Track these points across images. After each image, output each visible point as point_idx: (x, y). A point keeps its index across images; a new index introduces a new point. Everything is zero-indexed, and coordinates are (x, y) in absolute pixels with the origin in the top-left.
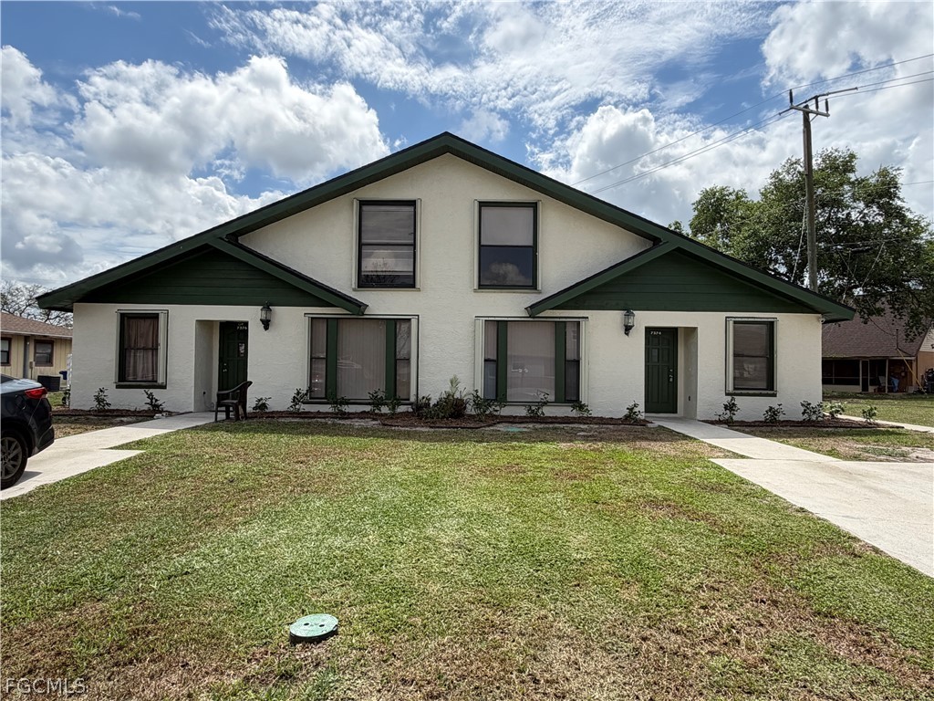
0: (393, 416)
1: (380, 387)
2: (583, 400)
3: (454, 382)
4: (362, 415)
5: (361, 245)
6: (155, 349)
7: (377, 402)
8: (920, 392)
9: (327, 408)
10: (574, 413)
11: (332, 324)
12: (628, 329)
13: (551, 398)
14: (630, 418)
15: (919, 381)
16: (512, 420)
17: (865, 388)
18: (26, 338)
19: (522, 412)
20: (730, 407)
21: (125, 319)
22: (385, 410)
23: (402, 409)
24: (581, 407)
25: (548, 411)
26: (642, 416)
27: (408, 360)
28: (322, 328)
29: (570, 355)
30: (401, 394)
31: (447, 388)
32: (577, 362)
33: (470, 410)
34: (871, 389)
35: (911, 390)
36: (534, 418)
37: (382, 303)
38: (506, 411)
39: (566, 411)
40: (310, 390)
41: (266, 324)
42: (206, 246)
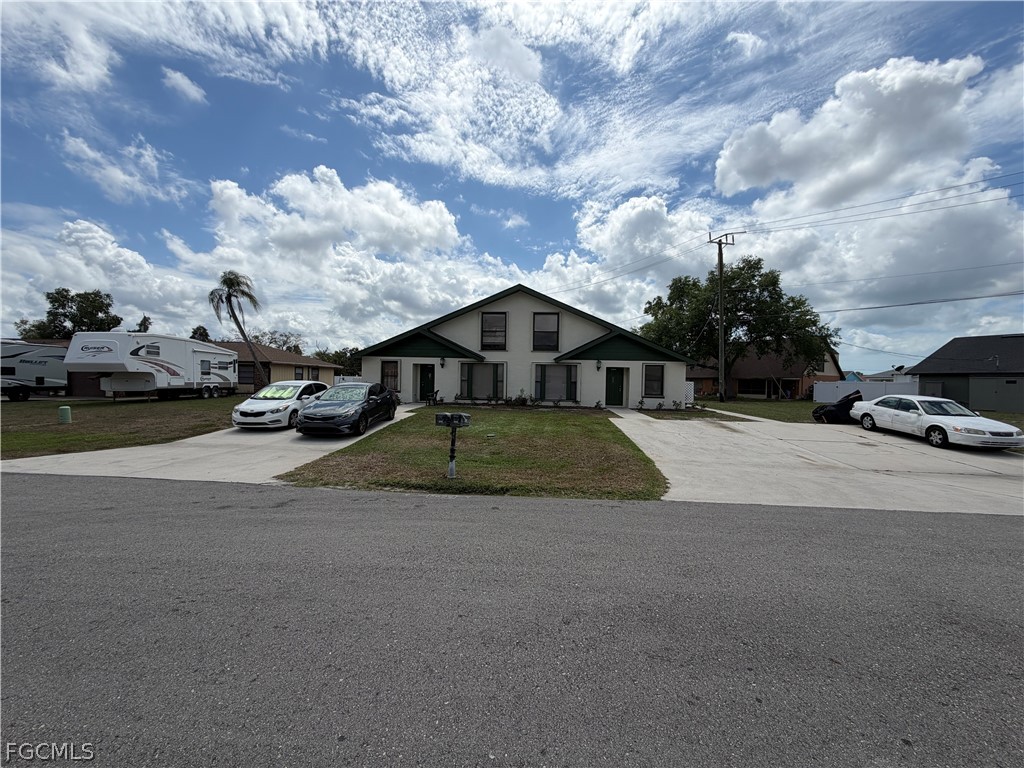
0: (497, 405)
1: (491, 393)
2: (578, 399)
3: (522, 391)
4: (483, 404)
5: (483, 331)
6: (396, 376)
7: (489, 399)
8: (802, 399)
9: (469, 402)
10: (574, 405)
11: (470, 366)
12: (598, 368)
13: (564, 398)
14: (598, 407)
15: (804, 392)
16: (547, 407)
17: (769, 396)
18: (309, 367)
19: (551, 404)
20: (641, 403)
21: (383, 363)
22: (493, 402)
23: (500, 402)
24: (577, 402)
25: (562, 404)
26: (604, 406)
27: (502, 381)
28: (466, 367)
29: (573, 380)
30: (499, 395)
31: (519, 393)
32: (575, 383)
33: (529, 403)
34: (773, 397)
35: (798, 397)
36: (556, 406)
37: (492, 357)
38: (544, 404)
39: (570, 404)
40: (462, 393)
41: (442, 365)
42: (419, 333)
